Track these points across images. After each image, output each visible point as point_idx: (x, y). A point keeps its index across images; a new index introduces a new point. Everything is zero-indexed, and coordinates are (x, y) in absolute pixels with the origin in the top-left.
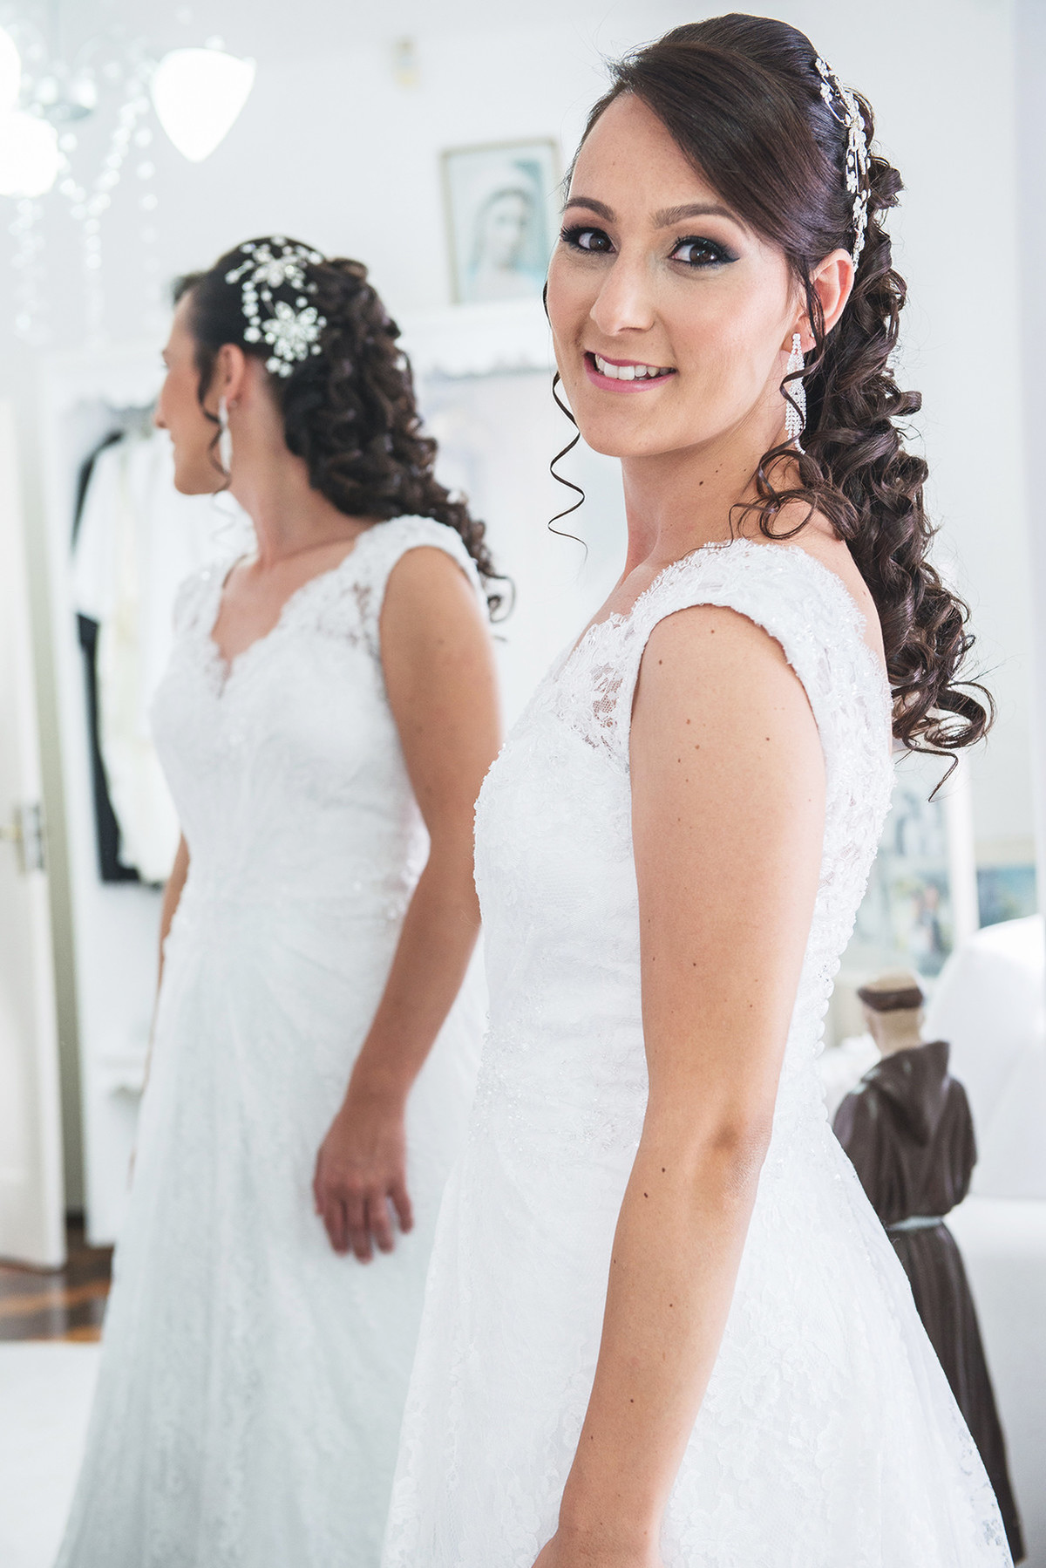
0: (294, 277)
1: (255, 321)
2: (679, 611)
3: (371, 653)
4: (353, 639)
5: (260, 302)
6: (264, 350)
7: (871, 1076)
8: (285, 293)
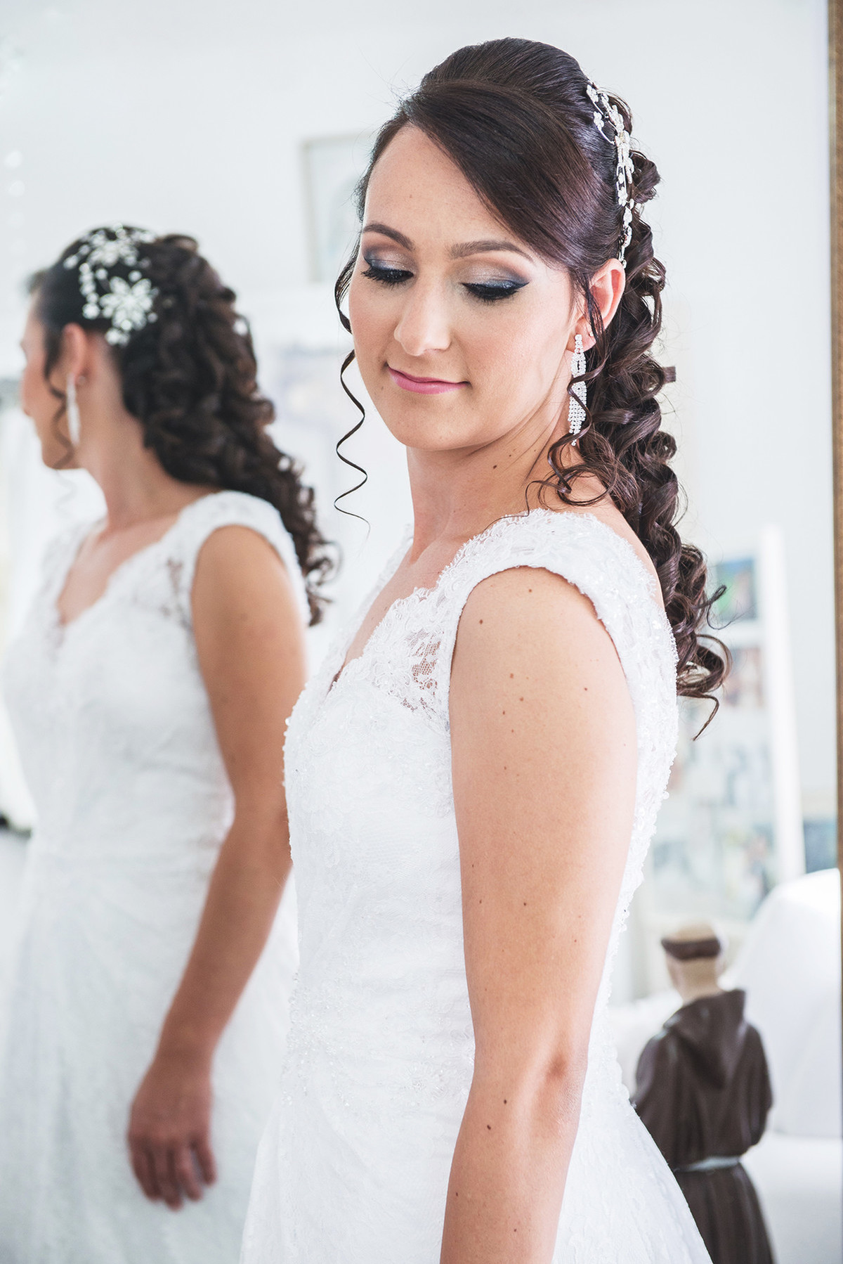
0: (128, 256)
1: (93, 298)
2: (496, 574)
3: (184, 623)
4: (165, 612)
5: (96, 281)
6: (103, 324)
7: (673, 1022)
8: (120, 270)
